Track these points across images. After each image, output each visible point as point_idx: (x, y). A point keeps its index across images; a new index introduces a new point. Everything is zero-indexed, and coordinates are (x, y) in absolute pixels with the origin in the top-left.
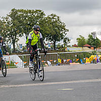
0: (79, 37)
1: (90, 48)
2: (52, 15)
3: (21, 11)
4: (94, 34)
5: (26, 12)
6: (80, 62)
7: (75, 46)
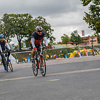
0: (63, 35)
1: (72, 44)
2: (39, 17)
3: (12, 15)
4: (76, 32)
5: (16, 16)
7: (60, 43)
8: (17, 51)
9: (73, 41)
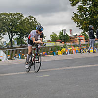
1: (61, 42)
3: (4, 14)
4: (64, 31)
5: (8, 15)
6: (54, 55)
7: (49, 41)
8: (8, 48)
9: (61, 40)
